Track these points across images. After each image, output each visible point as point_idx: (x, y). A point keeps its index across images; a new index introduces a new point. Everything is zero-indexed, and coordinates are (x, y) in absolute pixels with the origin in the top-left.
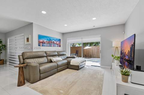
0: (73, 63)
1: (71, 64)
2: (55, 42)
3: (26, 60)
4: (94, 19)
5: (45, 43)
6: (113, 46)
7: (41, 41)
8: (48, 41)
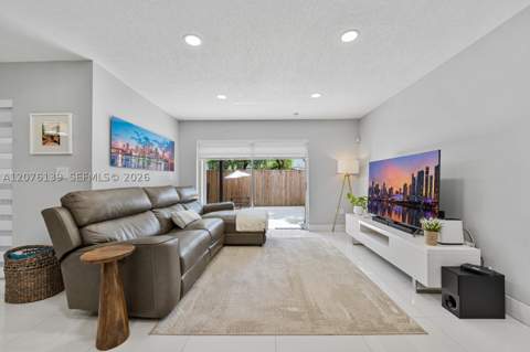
0: (246, 226)
1: (238, 229)
2: (161, 153)
3: (93, 227)
4: (316, 96)
5: (131, 154)
6: (340, 171)
7: (120, 144)
8: (140, 146)
